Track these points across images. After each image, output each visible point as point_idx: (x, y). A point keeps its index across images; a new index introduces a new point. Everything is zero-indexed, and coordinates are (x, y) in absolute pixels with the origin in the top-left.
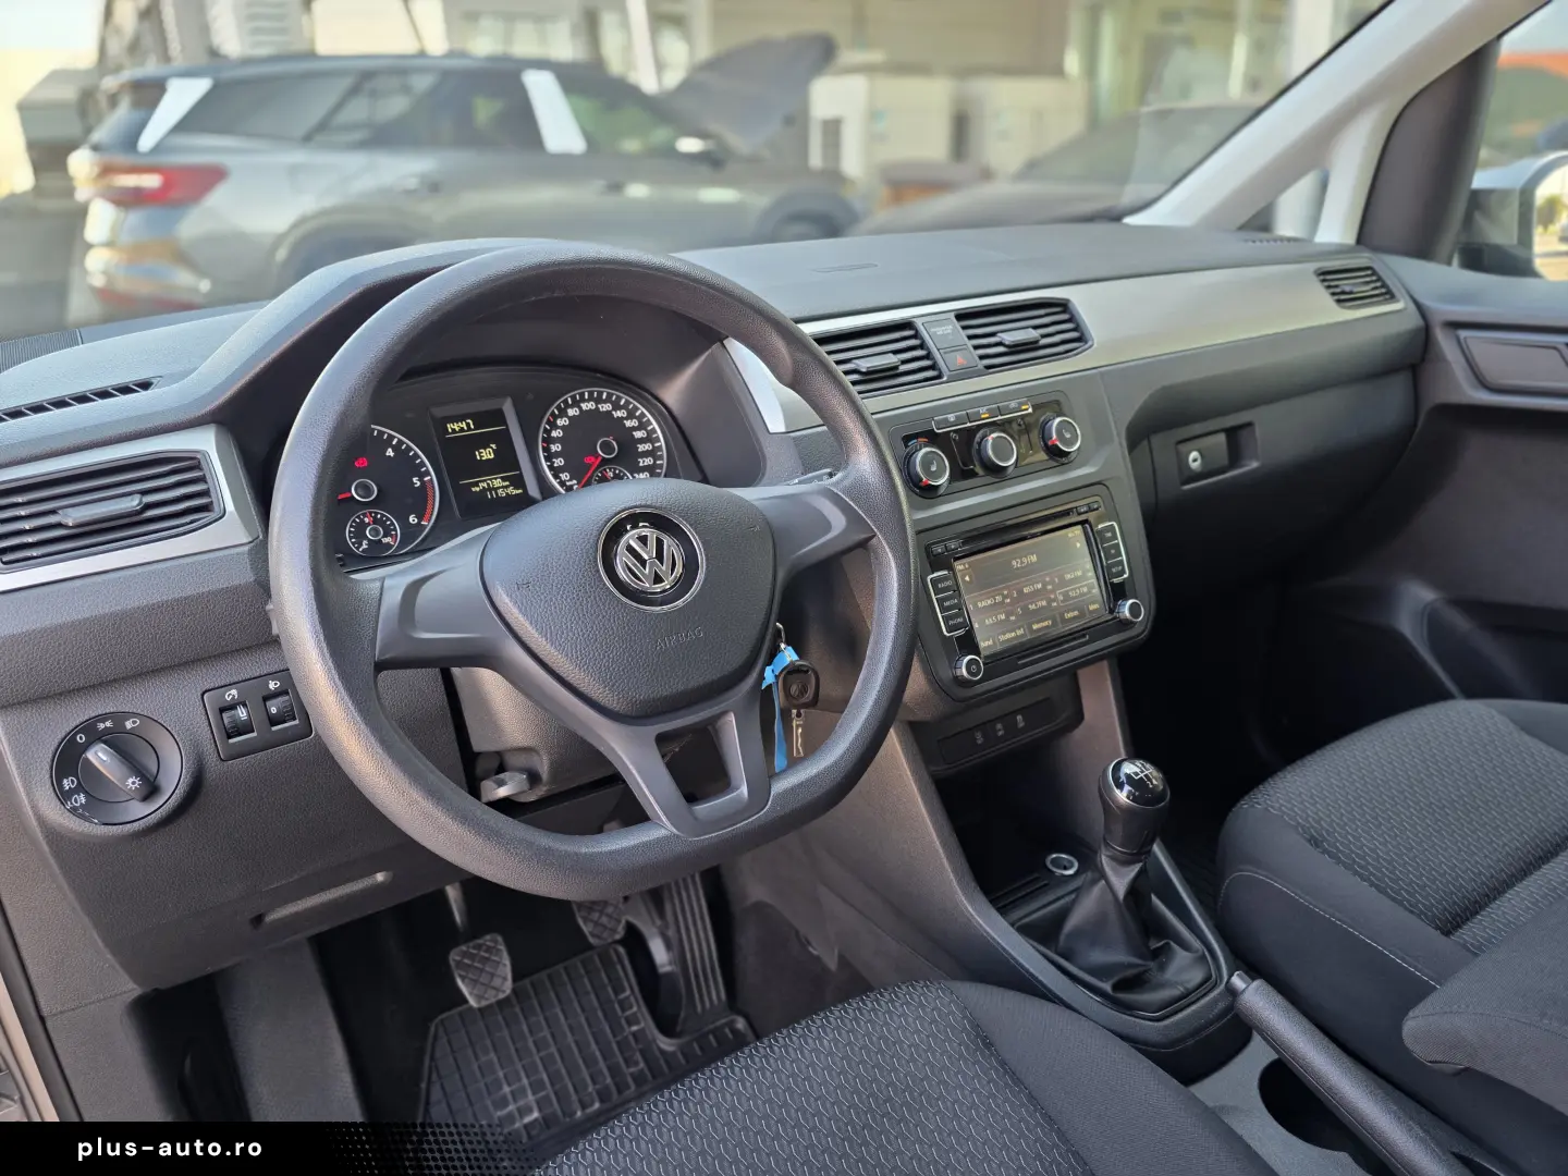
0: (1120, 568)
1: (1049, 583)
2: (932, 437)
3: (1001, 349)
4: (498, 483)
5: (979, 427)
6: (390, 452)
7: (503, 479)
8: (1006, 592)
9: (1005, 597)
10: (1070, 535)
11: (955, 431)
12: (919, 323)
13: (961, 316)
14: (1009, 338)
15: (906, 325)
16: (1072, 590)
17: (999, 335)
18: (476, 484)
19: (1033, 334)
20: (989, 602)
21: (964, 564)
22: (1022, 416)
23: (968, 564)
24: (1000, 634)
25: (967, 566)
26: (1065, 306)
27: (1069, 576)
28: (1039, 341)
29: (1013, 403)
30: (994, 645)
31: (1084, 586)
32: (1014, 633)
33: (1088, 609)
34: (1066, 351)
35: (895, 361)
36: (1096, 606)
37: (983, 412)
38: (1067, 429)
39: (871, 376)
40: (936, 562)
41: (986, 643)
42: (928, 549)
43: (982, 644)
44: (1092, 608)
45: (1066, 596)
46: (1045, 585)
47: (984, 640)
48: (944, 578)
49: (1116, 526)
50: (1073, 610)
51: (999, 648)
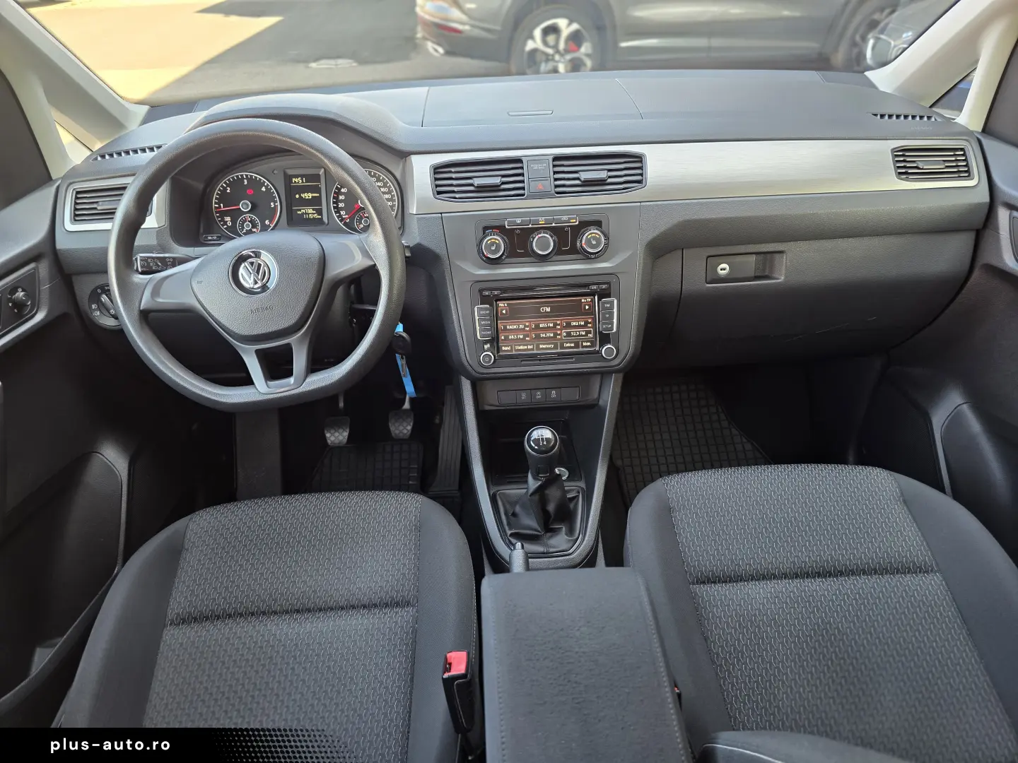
0: (610, 326)
1: (559, 325)
2: (501, 229)
3: (577, 182)
4: (310, 211)
5: (537, 229)
6: (263, 189)
7: (313, 209)
8: (527, 324)
9: (526, 326)
10: (583, 301)
11: (519, 229)
12: (524, 160)
13: (556, 158)
14: (583, 176)
15: (518, 160)
16: (573, 332)
17: (580, 173)
18: (300, 210)
19: (603, 175)
20: (515, 327)
21: (504, 304)
22: (568, 226)
23: (507, 304)
24: (517, 345)
25: (506, 305)
26: (639, 158)
27: (574, 324)
28: (606, 180)
29: (565, 218)
30: (511, 350)
31: (583, 331)
32: (526, 347)
33: (582, 344)
34: (624, 189)
35: (499, 181)
36: (589, 344)
37: (542, 221)
38: (594, 238)
39: (481, 189)
40: (484, 300)
41: (506, 349)
42: (481, 291)
43: (503, 348)
44: (584, 344)
45: (569, 334)
46: (555, 325)
47: (505, 346)
48: (486, 309)
49: (615, 302)
50: (571, 343)
51: (514, 353)
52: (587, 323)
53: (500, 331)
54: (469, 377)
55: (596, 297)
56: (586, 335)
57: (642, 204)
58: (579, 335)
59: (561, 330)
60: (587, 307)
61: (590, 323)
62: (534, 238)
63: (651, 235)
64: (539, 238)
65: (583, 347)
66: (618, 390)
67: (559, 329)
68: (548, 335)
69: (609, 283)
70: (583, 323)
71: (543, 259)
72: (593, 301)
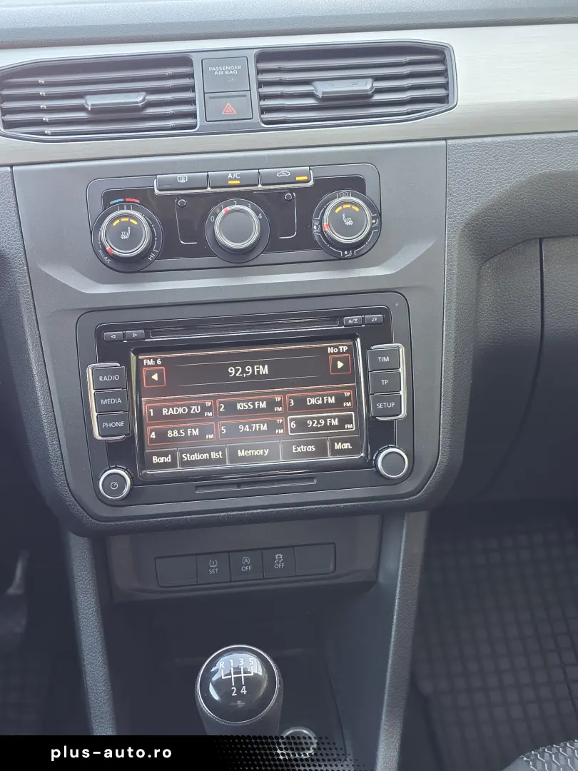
0: (392, 404)
1: (279, 404)
2: (142, 197)
3: (310, 102)
5: (223, 196)
8: (209, 403)
9: (205, 409)
10: (330, 350)
11: (183, 196)
12: (196, 59)
13: (264, 56)
14: (322, 89)
15: (183, 60)
16: (311, 419)
17: (316, 83)
19: (366, 86)
20: (180, 410)
21: (155, 360)
22: (291, 190)
23: (162, 359)
24: (186, 452)
25: (159, 362)
26: (440, 54)
27: (313, 401)
28: (371, 96)
29: (284, 172)
30: (173, 464)
31: (334, 417)
32: (205, 456)
33: (333, 446)
34: (408, 114)
35: (140, 99)
36: (346, 446)
37: (234, 177)
38: (350, 214)
39: (103, 116)
40: (107, 351)
41: (162, 460)
42: (99, 332)
43: (155, 460)
44: (338, 446)
45: (302, 425)
46: (272, 404)
47: (159, 455)
48: (113, 371)
49: (402, 350)
50: (307, 444)
51: (179, 469)
52: (341, 399)
53: (146, 420)
54: (82, 531)
55: (358, 340)
56: (341, 426)
57: (450, 142)
58: (326, 427)
59: (284, 415)
60: (340, 365)
61: (348, 399)
62: (216, 215)
63: (470, 205)
64: (228, 213)
65: (335, 452)
66: (419, 550)
67: (279, 414)
68: (256, 427)
69: (385, 312)
70: (332, 400)
71: (239, 260)
72: (352, 350)
